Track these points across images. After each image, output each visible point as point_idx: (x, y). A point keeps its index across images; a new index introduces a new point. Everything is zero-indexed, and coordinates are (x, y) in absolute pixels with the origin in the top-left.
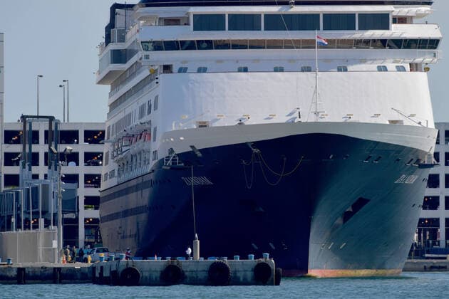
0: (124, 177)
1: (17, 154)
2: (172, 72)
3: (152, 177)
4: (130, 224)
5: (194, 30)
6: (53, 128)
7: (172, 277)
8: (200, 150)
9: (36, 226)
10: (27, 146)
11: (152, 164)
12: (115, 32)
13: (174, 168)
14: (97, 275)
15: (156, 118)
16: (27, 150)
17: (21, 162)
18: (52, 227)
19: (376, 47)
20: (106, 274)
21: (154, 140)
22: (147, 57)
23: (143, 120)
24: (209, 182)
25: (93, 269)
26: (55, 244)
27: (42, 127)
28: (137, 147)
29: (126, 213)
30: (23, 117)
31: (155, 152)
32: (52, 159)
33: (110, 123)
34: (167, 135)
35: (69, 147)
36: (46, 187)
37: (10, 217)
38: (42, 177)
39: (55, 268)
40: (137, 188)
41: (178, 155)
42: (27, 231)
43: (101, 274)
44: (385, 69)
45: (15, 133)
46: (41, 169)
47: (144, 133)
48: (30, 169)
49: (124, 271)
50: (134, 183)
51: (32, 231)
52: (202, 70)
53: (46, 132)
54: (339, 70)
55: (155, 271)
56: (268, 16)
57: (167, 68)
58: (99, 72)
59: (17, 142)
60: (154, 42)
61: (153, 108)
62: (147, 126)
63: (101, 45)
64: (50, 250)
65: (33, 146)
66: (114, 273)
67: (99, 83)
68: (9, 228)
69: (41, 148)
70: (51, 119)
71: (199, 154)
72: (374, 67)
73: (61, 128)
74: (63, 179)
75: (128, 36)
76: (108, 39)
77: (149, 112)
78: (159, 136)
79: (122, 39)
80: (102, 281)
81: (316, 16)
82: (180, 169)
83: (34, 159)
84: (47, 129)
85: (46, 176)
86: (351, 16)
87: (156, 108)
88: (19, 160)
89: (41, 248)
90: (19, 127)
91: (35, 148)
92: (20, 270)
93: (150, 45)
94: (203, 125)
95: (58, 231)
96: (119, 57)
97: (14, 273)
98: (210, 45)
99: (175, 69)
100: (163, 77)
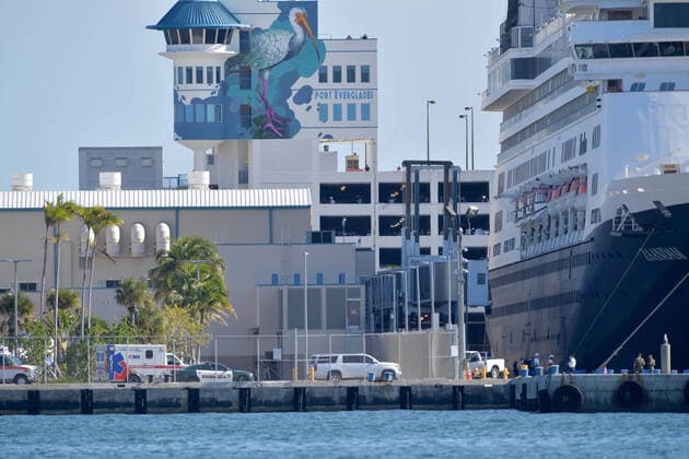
1: (397, 218)
2: (621, 91)
3: (588, 248)
4: (547, 320)
5: (656, 26)
6: (451, 179)
8: (669, 208)
9: (427, 325)
10: (413, 206)
11: (589, 229)
12: (517, 32)
13: (628, 234)
14: (518, 397)
15: (595, 161)
16: (413, 213)
17: (403, 230)
18: (450, 326)
20: (531, 395)
21: (594, 192)
22: (585, 67)
23: (573, 162)
24: (681, 256)
25: (512, 387)
26: (454, 351)
27: (434, 178)
28: (557, 205)
29: (538, 304)
30: (406, 163)
31: (595, 212)
32: (449, 225)
33: (505, 169)
34: (616, 185)
35: (474, 207)
36: (440, 267)
37: (389, 311)
38: (434, 252)
39: (454, 387)
40: (559, 265)
41: (634, 215)
42: (414, 332)
43: (524, 394)
45: (396, 187)
46: (433, 240)
47: (576, 182)
48: (417, 241)
49: (557, 390)
50: (556, 257)
51: (421, 332)
52: (668, 87)
53: (440, 185)
55: (605, 391)
57: (614, 85)
58: (488, 93)
59: (398, 200)
60: (594, 46)
61: (589, 145)
62: (581, 171)
63: (493, 53)
64: (446, 361)
65: (422, 206)
66: (543, 394)
67: (485, 110)
68: (387, 328)
69: (433, 209)
70: (448, 165)
71: (667, 214)
73: (462, 178)
74: (465, 255)
75: (539, 38)
76: (506, 43)
77: (583, 149)
78: (603, 187)
79: (528, 42)
80: (526, 405)
82: (636, 236)
83: (423, 225)
84: (442, 180)
85: (440, 250)
87: (596, 143)
88: (401, 226)
89: (434, 356)
90: (400, 179)
91: (424, 209)
92: (404, 390)
93: (590, 51)
94: (670, 170)
95: (459, 331)
96: (524, 69)
97: (395, 394)
98: (679, 49)
99: (626, 85)
100: (607, 98)
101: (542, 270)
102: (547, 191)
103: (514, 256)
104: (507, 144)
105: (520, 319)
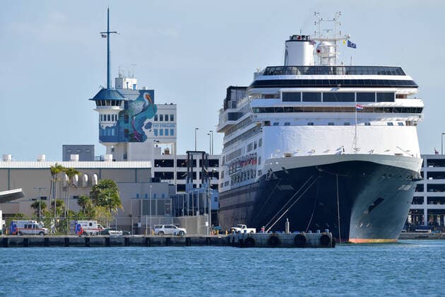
0: (236, 185)
1: (184, 173)
2: (269, 125)
3: (257, 185)
4: (241, 212)
5: (283, 101)
6: (205, 158)
7: (274, 242)
8: (288, 170)
9: (195, 214)
10: (190, 168)
11: (258, 177)
12: (230, 103)
13: (272, 180)
14: (231, 241)
15: (260, 152)
16: (190, 171)
17: (186, 178)
18: (205, 214)
19: (386, 112)
20: (236, 241)
21: (259, 164)
22: (256, 116)
23: (251, 152)
24: (292, 188)
25: (228, 238)
26: (207, 224)
27: (198, 158)
28: (245, 168)
29: (238, 206)
30: (188, 152)
31: (260, 171)
32: (204, 176)
33: (225, 154)
34: (267, 161)
35: (215, 169)
37: (181, 209)
38: (198, 186)
39: (207, 238)
40: (245, 192)
41: (274, 173)
42: (190, 217)
43: (233, 241)
44: (392, 124)
45: (183, 161)
46: (198, 182)
47: (253, 160)
48: (192, 181)
49: (246, 239)
50: (244, 188)
51: (194, 217)
52: (287, 124)
53: (200, 160)
54: (366, 125)
55: (264, 239)
56: (325, 94)
57: (267, 123)
58: (219, 125)
59: (184, 166)
60: (259, 108)
61: (258, 146)
62: (255, 156)
63: (221, 110)
64: (204, 228)
65: (194, 168)
66: (241, 241)
67: (218, 132)
68: (181, 215)
69: (198, 169)
70: (204, 153)
71: (287, 172)
72: (386, 123)
73: (209, 158)
74: (211, 187)
75: (239, 105)
76: (226, 106)
77: (255, 148)
78: (263, 162)
79: (234, 106)
80: (234, 245)
81: (352, 94)
82: (275, 180)
83: (194, 176)
84: (201, 158)
85: (200, 186)
86: (373, 94)
87: (260, 145)
88: (185, 176)
89: (199, 227)
90: (186, 158)
91: (194, 169)
92: (187, 239)
93: (258, 110)
94: (288, 156)
95: (208, 216)
96: (233, 116)
97: (184, 240)
98: (291, 110)
99: (272, 123)
100: (264, 128)
101: (239, 193)
102: (242, 163)
103: (229, 188)
104: (226, 145)
105: (230, 212)
